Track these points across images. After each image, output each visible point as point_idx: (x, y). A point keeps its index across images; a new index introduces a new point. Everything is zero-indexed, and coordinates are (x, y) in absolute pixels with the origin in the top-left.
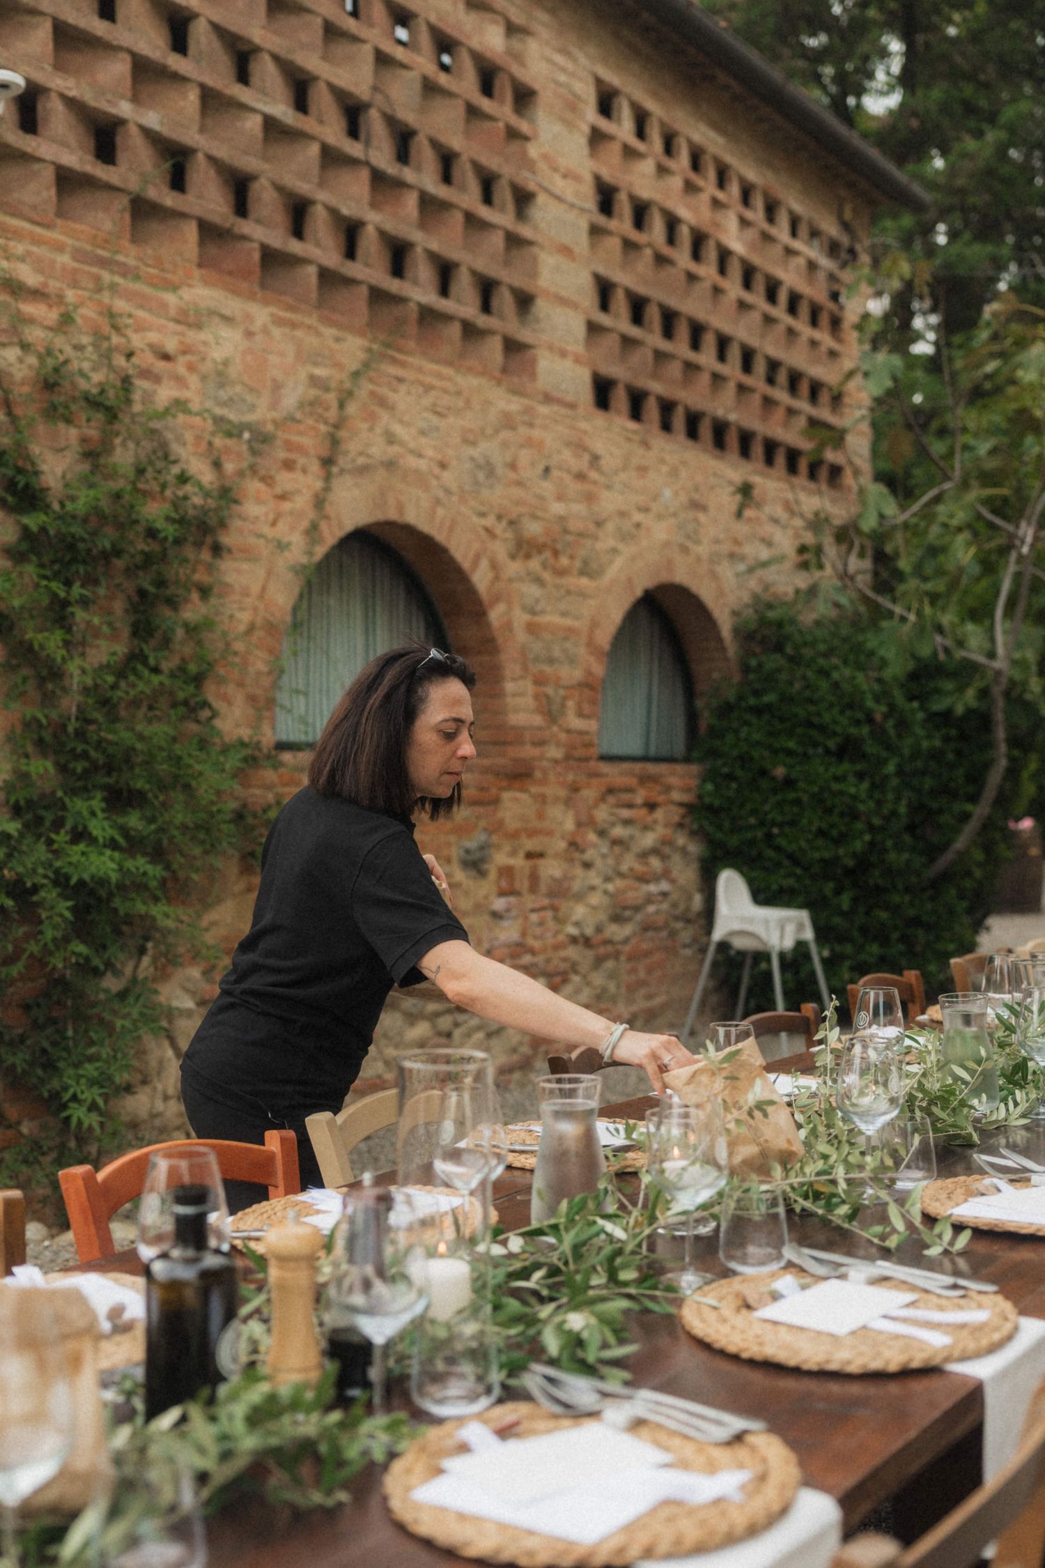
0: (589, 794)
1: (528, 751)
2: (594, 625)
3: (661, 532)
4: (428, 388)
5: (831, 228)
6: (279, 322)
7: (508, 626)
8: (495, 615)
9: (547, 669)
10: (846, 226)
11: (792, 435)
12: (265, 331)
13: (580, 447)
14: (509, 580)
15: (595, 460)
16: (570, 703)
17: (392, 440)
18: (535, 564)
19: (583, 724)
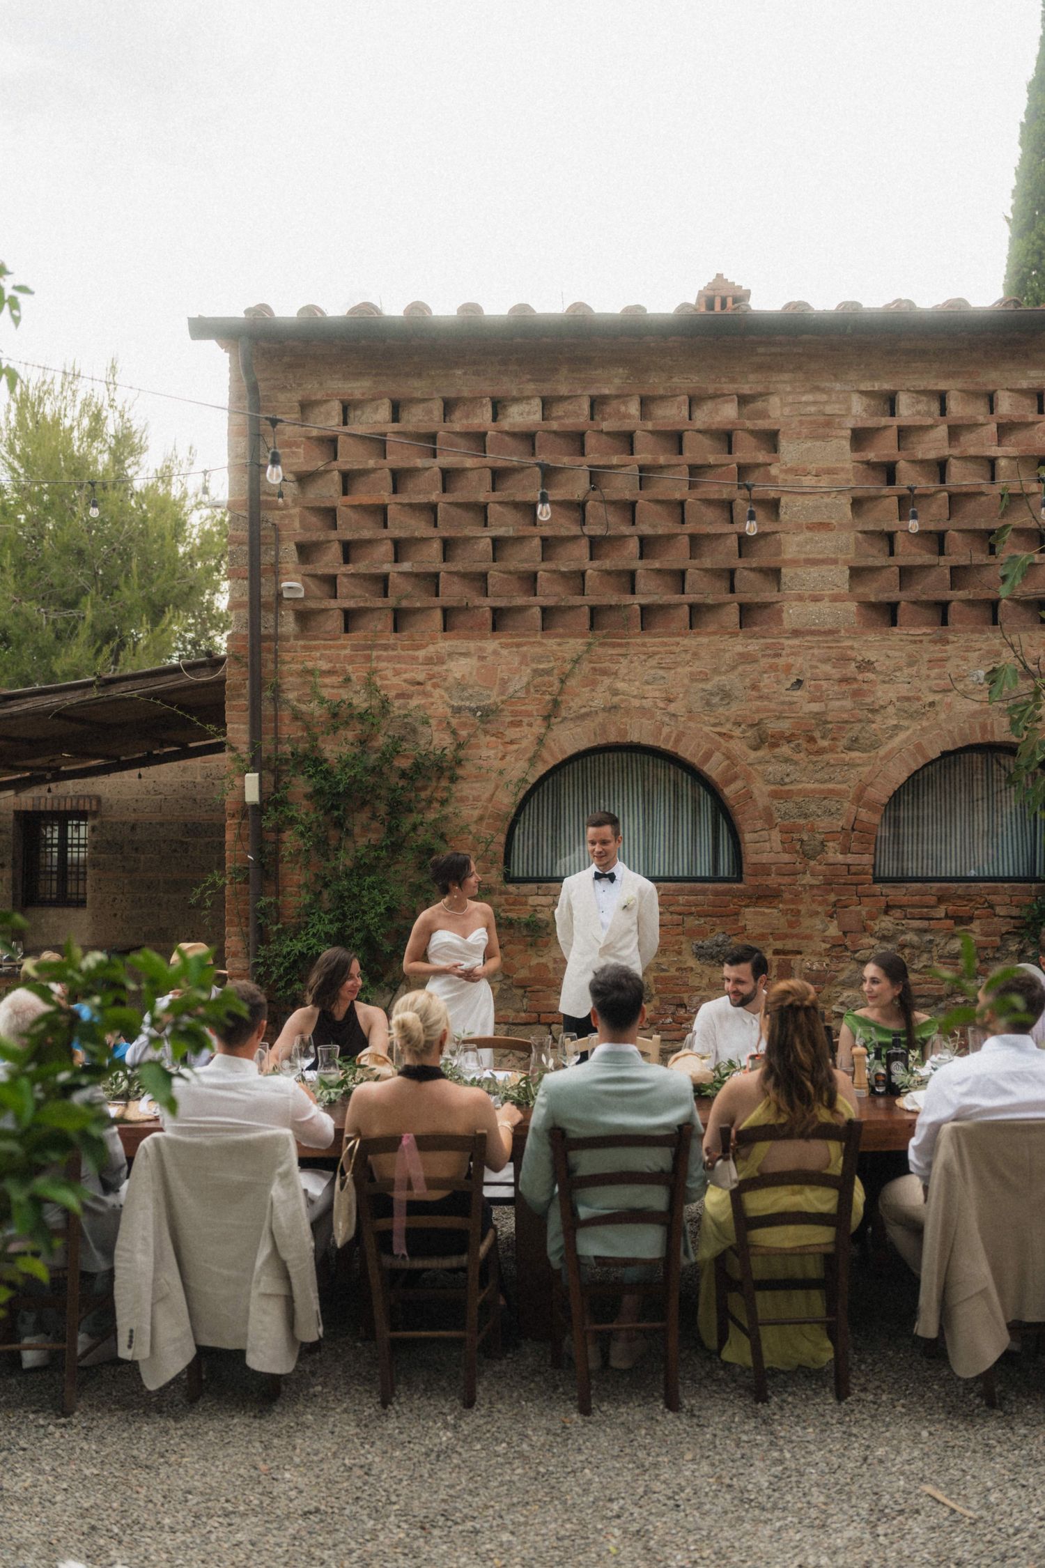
0: (862, 909)
2: (866, 785)
6: (504, 646)
7: (749, 795)
9: (802, 821)
12: (495, 653)
13: (844, 659)
14: (750, 764)
15: (866, 666)
16: (831, 844)
17: (615, 693)
18: (785, 750)
19: (850, 858)
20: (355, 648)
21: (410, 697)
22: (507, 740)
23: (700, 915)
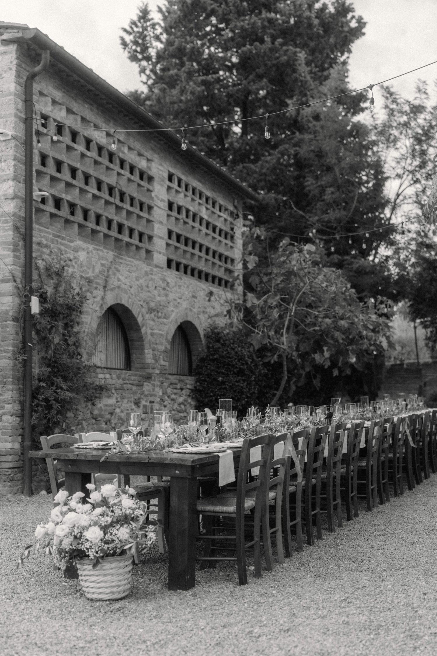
0: (166, 384)
1: (151, 371)
2: (167, 333)
3: (185, 305)
4: (128, 265)
5: (231, 208)
7: (146, 333)
8: (143, 330)
9: (156, 346)
10: (235, 207)
11: (220, 273)
12: (92, 251)
13: (164, 280)
14: (147, 320)
15: (168, 284)
16: (161, 357)
17: (119, 280)
18: (153, 315)
19: (164, 363)
20: (54, 235)
22: (94, 295)
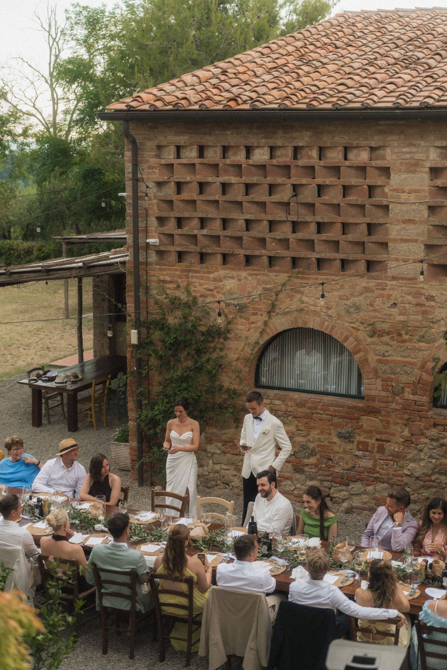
0: (421, 424)
6: (251, 275)
12: (246, 278)
13: (418, 294)
14: (367, 345)
15: (431, 298)
16: (406, 389)
17: (303, 302)
18: (386, 338)
19: (416, 398)
20: (182, 271)
21: (206, 297)
22: (251, 322)
23: (340, 417)
